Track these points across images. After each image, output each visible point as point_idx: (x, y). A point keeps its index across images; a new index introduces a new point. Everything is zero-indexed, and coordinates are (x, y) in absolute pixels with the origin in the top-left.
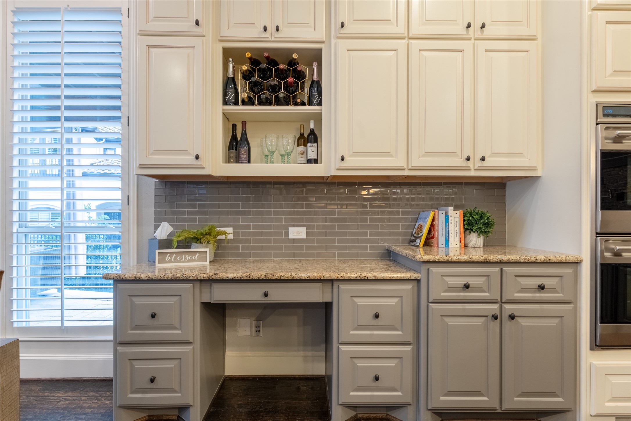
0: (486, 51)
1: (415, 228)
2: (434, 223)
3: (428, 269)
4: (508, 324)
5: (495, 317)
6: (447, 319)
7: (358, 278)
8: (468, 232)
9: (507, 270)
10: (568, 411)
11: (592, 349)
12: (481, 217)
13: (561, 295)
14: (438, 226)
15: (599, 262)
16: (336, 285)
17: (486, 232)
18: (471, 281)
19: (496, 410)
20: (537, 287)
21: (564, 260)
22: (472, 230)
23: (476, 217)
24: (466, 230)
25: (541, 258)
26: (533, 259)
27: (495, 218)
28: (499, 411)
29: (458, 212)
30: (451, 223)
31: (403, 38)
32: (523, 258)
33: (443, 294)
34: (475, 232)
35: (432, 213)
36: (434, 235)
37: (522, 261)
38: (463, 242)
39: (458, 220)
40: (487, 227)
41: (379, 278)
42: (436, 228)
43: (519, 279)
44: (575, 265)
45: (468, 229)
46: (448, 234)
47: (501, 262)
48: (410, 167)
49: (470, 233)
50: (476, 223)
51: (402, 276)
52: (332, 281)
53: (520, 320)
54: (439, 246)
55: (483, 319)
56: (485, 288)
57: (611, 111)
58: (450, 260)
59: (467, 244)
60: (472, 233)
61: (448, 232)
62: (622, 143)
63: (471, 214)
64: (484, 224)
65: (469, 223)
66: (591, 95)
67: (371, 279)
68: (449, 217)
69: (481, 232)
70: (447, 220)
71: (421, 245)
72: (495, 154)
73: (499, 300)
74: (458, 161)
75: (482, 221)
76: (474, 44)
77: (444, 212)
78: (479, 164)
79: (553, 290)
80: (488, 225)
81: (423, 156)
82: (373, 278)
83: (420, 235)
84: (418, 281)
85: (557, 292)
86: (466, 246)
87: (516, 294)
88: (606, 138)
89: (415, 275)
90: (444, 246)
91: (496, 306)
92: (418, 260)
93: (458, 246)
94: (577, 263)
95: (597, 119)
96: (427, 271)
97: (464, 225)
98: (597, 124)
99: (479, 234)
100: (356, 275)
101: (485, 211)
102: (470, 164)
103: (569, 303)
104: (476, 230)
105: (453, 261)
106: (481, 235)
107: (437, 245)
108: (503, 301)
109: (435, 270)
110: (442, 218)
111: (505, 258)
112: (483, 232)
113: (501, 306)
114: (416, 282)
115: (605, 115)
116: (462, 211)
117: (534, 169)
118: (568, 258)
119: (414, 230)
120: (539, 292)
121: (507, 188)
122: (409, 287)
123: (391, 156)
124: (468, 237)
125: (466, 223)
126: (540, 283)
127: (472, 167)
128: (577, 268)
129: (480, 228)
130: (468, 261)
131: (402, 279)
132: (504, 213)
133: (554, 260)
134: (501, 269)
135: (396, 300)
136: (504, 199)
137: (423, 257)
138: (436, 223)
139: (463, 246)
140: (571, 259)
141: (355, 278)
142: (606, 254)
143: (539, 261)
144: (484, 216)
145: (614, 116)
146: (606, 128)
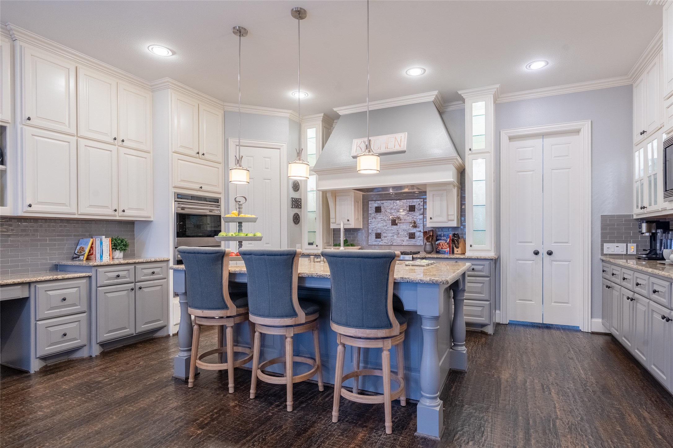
0: (125, 154)
1: (77, 249)
2: (93, 246)
3: (96, 270)
4: (138, 292)
5: (132, 289)
6: (107, 294)
7: (51, 279)
8: (114, 250)
9: (138, 266)
10: (165, 326)
11: (174, 297)
12: (122, 242)
13: (162, 275)
14: (95, 248)
15: (176, 259)
16: (32, 286)
17: (124, 249)
18: (120, 273)
19: (133, 334)
20: (151, 273)
21: (162, 260)
22: (116, 249)
23: (119, 241)
24: (113, 249)
25: (153, 260)
26: (149, 260)
27: (129, 241)
28: (135, 335)
29: (108, 239)
30: (104, 245)
31: (74, 136)
32: (145, 260)
33: (105, 282)
34: (118, 250)
35: (91, 240)
36: (93, 253)
37: (144, 262)
38: (111, 256)
39: (108, 243)
40: (125, 247)
41: (65, 278)
42: (94, 249)
43: (143, 270)
44: (167, 262)
45: (114, 248)
46: (102, 252)
47: (135, 263)
48: (79, 213)
49: (115, 251)
50: (119, 245)
51: (81, 275)
52: (29, 284)
53: (144, 289)
54: (97, 259)
55: (126, 292)
56: (127, 276)
57: (180, 196)
58: (109, 264)
59: (113, 257)
60: (116, 250)
61: (102, 251)
62: (184, 210)
63: (116, 240)
64: (124, 245)
65: (114, 245)
66: (173, 188)
67: (60, 279)
68: (103, 242)
69: (122, 250)
70: (101, 243)
71: (85, 259)
72: (130, 209)
73: (134, 281)
74: (110, 211)
75: (122, 244)
76: (118, 148)
77: (99, 239)
78: (121, 213)
79: (158, 274)
80: (125, 245)
81: (88, 207)
82: (62, 278)
83: (82, 254)
84: (90, 277)
85: (160, 274)
86: (113, 258)
87: (142, 278)
88: (179, 207)
89: (88, 274)
90: (99, 259)
91: (133, 284)
92: (91, 265)
93: (109, 258)
94: (168, 261)
95: (175, 199)
96: (96, 271)
97: (112, 246)
98: (175, 201)
99: (121, 251)
100: (50, 278)
101: (123, 238)
102: (116, 213)
103: (165, 279)
104: (119, 249)
105: (111, 264)
106: (122, 251)
107: (95, 259)
108: (136, 281)
109: (100, 270)
110: (98, 243)
111: (137, 261)
112: (123, 250)
113: (135, 284)
114: (88, 278)
115: (178, 198)
116: (110, 238)
117: (150, 217)
118: (164, 259)
119: (75, 250)
120: (152, 275)
121: (135, 225)
122: (84, 281)
123: (66, 206)
124: (114, 253)
125: (113, 245)
126: (153, 271)
127: (117, 215)
128: (168, 263)
129: (121, 248)
130: (118, 263)
131: (81, 276)
132: (134, 239)
133: (158, 260)
134: (135, 267)
135: (76, 289)
136: (133, 231)
137: (94, 264)
138: (94, 245)
139: (112, 258)
140: (165, 259)
141: (49, 280)
142: (178, 256)
143: (152, 261)
144: (123, 241)
145: (181, 198)
146: (178, 203)
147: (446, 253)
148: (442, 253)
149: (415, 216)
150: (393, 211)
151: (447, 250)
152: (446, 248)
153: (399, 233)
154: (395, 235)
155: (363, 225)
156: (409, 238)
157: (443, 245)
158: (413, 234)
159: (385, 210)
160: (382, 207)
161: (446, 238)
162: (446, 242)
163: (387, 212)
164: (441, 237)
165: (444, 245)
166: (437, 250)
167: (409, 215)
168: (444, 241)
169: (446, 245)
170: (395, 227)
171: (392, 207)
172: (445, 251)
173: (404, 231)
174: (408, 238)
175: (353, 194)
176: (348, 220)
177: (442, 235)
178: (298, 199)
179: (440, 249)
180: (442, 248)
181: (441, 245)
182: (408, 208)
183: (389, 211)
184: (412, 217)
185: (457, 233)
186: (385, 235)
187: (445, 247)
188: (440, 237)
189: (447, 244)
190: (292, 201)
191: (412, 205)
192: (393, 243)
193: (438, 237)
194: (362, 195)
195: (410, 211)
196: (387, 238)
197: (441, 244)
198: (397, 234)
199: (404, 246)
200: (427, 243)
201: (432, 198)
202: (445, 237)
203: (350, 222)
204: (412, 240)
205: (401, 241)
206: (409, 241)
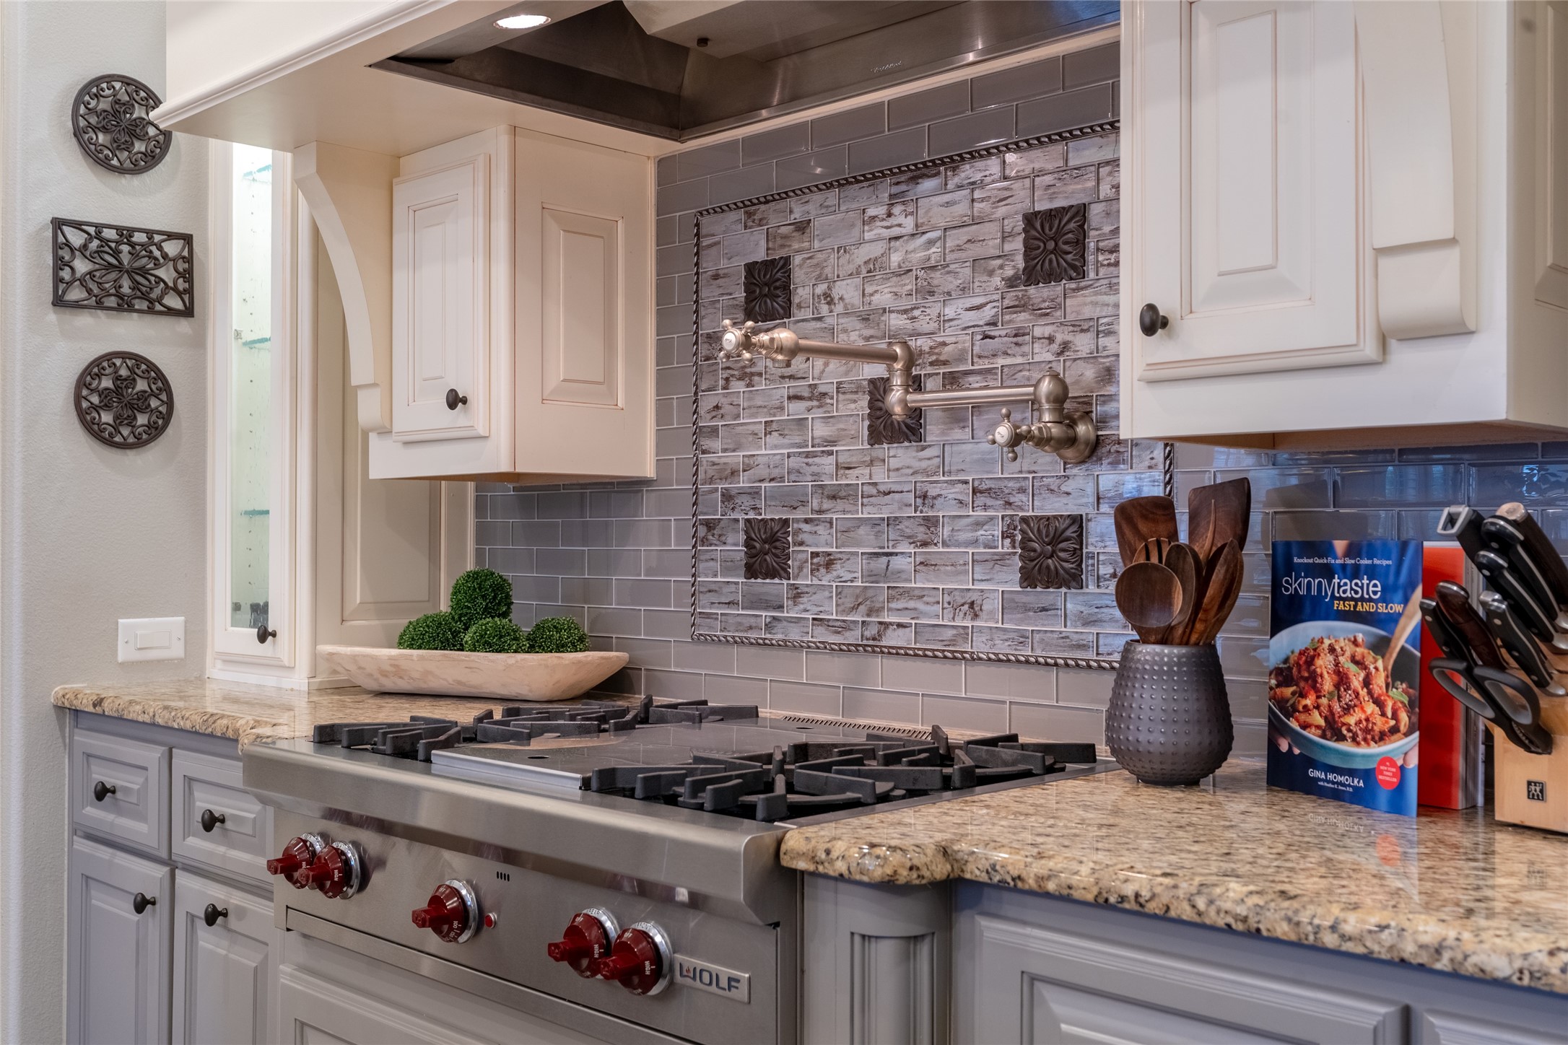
147: (1383, 797)
148: (1336, 795)
149: (1079, 327)
150: (883, 298)
151: (1387, 760)
152: (1380, 724)
153: (931, 523)
154: (904, 547)
155: (658, 452)
156: (1029, 578)
157: (1342, 680)
158: (1057, 539)
159: (821, 289)
160: (797, 260)
161: (1373, 587)
162: (1380, 646)
163: (839, 308)
164: (1328, 572)
165: (1356, 683)
166: (1284, 745)
167: (1022, 318)
168: (1362, 632)
169: (1380, 681)
170: (900, 455)
171: (876, 250)
172: (1367, 775)
173: (981, 500)
174: (1009, 580)
175: (504, 141)
176: (455, 400)
177: (1340, 545)
178: (157, 238)
179: (1312, 735)
180: (1333, 729)
181: (1328, 684)
182: (1017, 245)
183: (847, 290)
184: (1060, 338)
185: (1527, 524)
186: (822, 540)
187: (1371, 708)
188: (1313, 571)
189: (1398, 673)
190: (59, 246)
191: (1060, 203)
192: (886, 625)
193: (1290, 568)
194: (651, 171)
195: (1032, 275)
196: (838, 570)
197: (1324, 663)
198: (921, 533)
199: (975, 659)
200: (1148, 652)
201: (1172, 46)
202: (1372, 572)
203: (475, 418)
204: (1055, 596)
205: (956, 608)
206: (1026, 609)
